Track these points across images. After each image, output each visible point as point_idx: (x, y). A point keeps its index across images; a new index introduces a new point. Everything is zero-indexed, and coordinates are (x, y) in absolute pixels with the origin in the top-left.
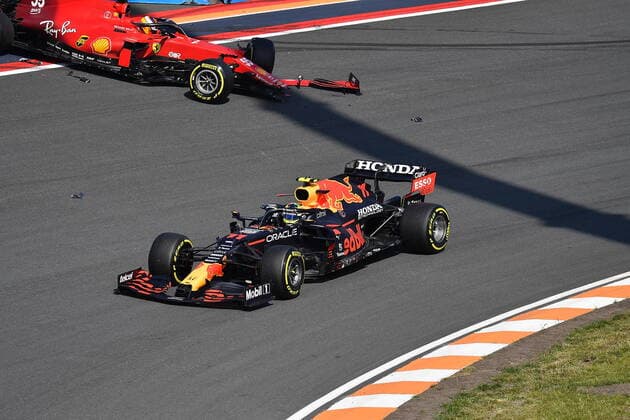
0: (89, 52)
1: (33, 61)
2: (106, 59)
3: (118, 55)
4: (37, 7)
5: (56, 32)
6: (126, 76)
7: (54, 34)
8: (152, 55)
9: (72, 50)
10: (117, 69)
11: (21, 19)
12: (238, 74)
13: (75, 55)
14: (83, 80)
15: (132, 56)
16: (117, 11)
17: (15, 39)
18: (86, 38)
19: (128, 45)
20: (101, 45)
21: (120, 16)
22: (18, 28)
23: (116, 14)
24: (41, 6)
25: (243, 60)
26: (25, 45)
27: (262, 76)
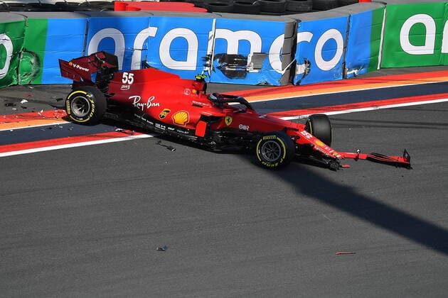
0: (169, 123)
2: (184, 129)
3: (195, 127)
4: (127, 84)
5: (142, 105)
6: (201, 144)
7: (141, 107)
8: (225, 128)
9: (155, 121)
10: (194, 138)
11: (113, 94)
12: (299, 145)
13: (158, 125)
14: (170, 148)
15: (207, 127)
16: (196, 89)
17: (107, 111)
18: (168, 111)
19: (204, 118)
20: (181, 117)
21: (198, 93)
22: (110, 102)
23: (194, 91)
24: (130, 83)
25: (304, 133)
26: (115, 116)
27: (320, 147)
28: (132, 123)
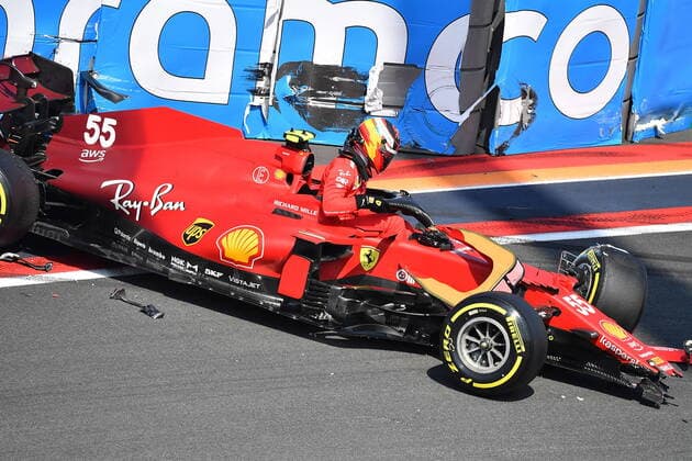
0: (212, 259)
1: (33, 259)
2: (248, 277)
3: (279, 269)
4: (98, 145)
5: (137, 206)
6: (293, 320)
7: (133, 211)
8: (358, 276)
9: (170, 250)
10: (273, 301)
11: (57, 173)
12: (557, 332)
13: (177, 262)
15: (313, 275)
16: (282, 168)
17: (41, 217)
18: (204, 226)
19: (303, 248)
20: (240, 244)
21: (290, 179)
22: (49, 193)
23: (280, 175)
24: (106, 144)
25: (572, 300)
26: (60, 233)
27: (617, 340)
28: (108, 254)
